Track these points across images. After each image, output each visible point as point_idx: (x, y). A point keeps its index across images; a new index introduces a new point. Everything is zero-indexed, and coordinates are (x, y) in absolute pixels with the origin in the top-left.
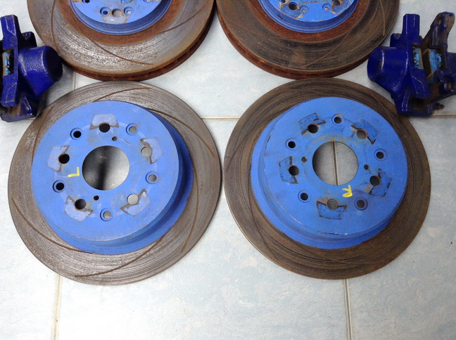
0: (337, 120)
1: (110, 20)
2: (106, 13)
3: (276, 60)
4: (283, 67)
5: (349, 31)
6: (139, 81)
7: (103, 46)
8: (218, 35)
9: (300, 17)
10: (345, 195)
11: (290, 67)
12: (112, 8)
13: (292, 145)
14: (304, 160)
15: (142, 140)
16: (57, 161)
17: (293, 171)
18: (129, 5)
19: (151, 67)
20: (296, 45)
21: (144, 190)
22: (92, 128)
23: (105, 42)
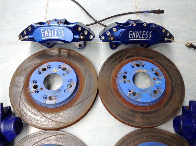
1: (48, 102)
2: (46, 98)
5: (162, 105)
7: (43, 114)
9: (138, 100)
12: (49, 96)
18: (58, 94)
20: (137, 112)
23: (45, 112)
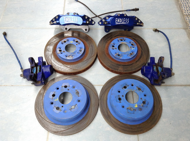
0: (132, 85)
1: (68, 58)
2: (67, 56)
3: (114, 69)
4: (116, 71)
5: (135, 61)
6: (75, 75)
8: (98, 63)
9: (121, 58)
10: (135, 107)
11: (118, 71)
12: (69, 55)
13: (119, 92)
14: (123, 96)
15: (76, 90)
16: (52, 96)
17: (120, 99)
18: (74, 54)
19: (79, 71)
20: (120, 65)
21: (76, 104)
22: (62, 87)
23: (66, 64)
